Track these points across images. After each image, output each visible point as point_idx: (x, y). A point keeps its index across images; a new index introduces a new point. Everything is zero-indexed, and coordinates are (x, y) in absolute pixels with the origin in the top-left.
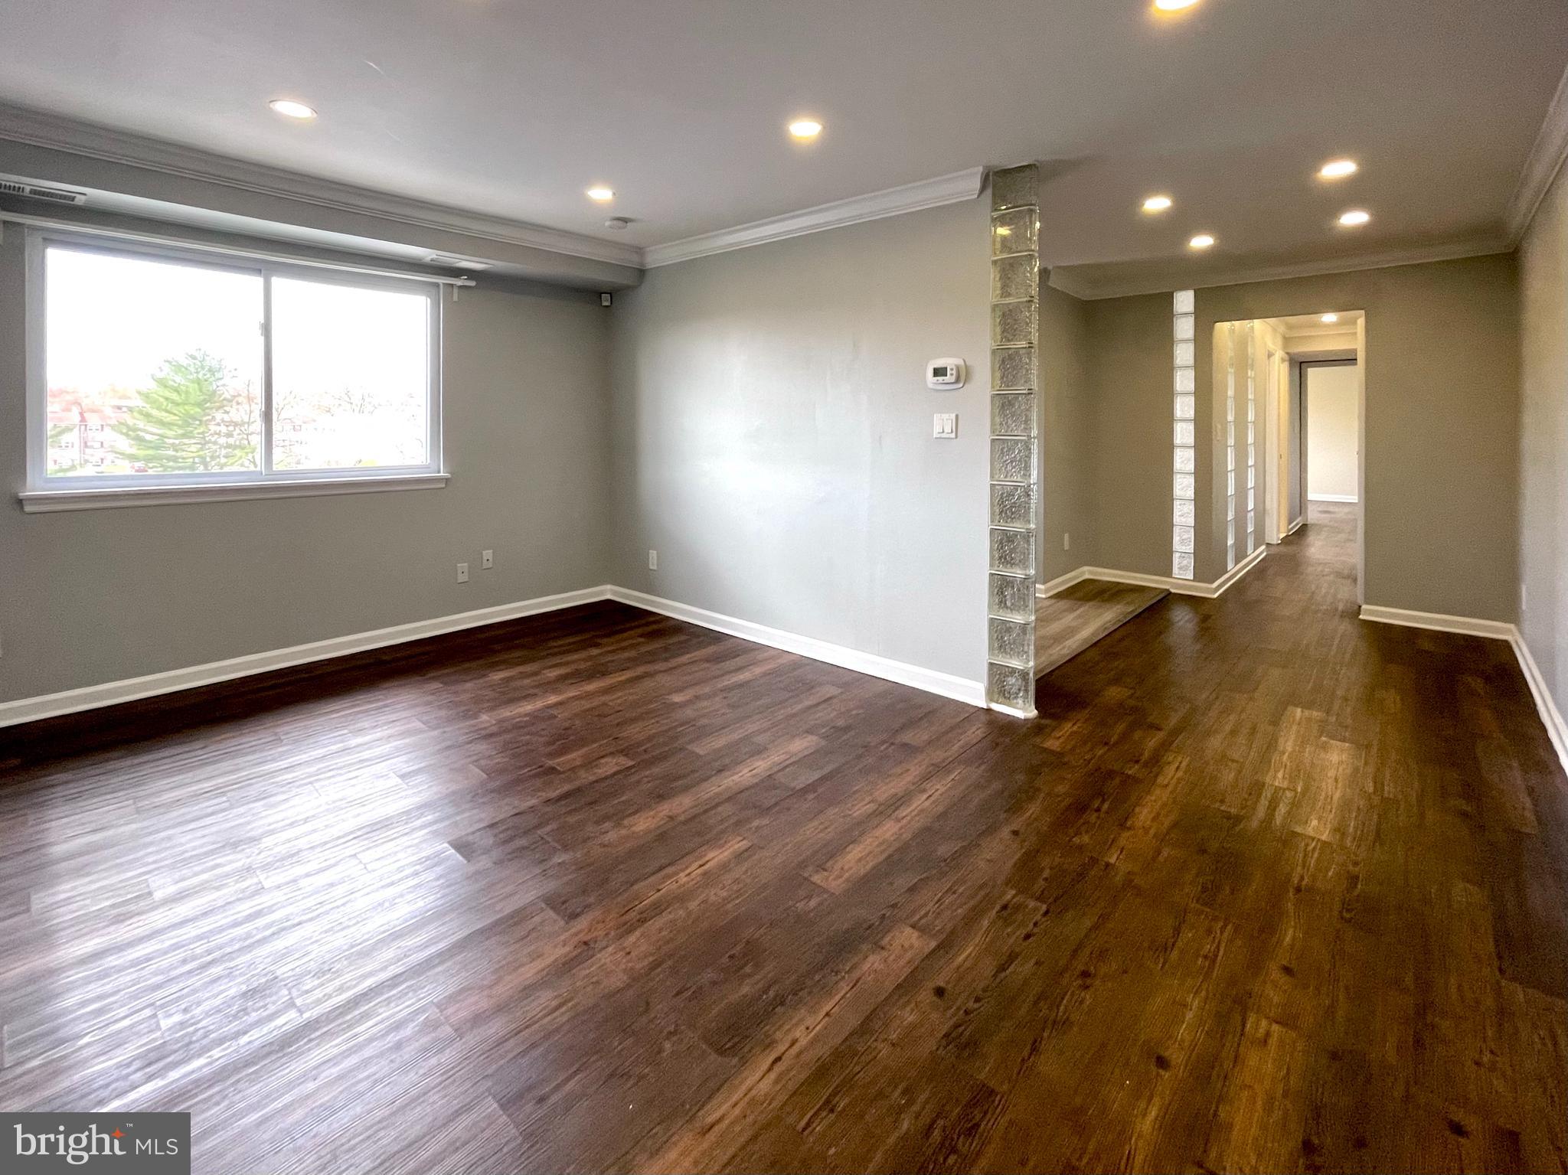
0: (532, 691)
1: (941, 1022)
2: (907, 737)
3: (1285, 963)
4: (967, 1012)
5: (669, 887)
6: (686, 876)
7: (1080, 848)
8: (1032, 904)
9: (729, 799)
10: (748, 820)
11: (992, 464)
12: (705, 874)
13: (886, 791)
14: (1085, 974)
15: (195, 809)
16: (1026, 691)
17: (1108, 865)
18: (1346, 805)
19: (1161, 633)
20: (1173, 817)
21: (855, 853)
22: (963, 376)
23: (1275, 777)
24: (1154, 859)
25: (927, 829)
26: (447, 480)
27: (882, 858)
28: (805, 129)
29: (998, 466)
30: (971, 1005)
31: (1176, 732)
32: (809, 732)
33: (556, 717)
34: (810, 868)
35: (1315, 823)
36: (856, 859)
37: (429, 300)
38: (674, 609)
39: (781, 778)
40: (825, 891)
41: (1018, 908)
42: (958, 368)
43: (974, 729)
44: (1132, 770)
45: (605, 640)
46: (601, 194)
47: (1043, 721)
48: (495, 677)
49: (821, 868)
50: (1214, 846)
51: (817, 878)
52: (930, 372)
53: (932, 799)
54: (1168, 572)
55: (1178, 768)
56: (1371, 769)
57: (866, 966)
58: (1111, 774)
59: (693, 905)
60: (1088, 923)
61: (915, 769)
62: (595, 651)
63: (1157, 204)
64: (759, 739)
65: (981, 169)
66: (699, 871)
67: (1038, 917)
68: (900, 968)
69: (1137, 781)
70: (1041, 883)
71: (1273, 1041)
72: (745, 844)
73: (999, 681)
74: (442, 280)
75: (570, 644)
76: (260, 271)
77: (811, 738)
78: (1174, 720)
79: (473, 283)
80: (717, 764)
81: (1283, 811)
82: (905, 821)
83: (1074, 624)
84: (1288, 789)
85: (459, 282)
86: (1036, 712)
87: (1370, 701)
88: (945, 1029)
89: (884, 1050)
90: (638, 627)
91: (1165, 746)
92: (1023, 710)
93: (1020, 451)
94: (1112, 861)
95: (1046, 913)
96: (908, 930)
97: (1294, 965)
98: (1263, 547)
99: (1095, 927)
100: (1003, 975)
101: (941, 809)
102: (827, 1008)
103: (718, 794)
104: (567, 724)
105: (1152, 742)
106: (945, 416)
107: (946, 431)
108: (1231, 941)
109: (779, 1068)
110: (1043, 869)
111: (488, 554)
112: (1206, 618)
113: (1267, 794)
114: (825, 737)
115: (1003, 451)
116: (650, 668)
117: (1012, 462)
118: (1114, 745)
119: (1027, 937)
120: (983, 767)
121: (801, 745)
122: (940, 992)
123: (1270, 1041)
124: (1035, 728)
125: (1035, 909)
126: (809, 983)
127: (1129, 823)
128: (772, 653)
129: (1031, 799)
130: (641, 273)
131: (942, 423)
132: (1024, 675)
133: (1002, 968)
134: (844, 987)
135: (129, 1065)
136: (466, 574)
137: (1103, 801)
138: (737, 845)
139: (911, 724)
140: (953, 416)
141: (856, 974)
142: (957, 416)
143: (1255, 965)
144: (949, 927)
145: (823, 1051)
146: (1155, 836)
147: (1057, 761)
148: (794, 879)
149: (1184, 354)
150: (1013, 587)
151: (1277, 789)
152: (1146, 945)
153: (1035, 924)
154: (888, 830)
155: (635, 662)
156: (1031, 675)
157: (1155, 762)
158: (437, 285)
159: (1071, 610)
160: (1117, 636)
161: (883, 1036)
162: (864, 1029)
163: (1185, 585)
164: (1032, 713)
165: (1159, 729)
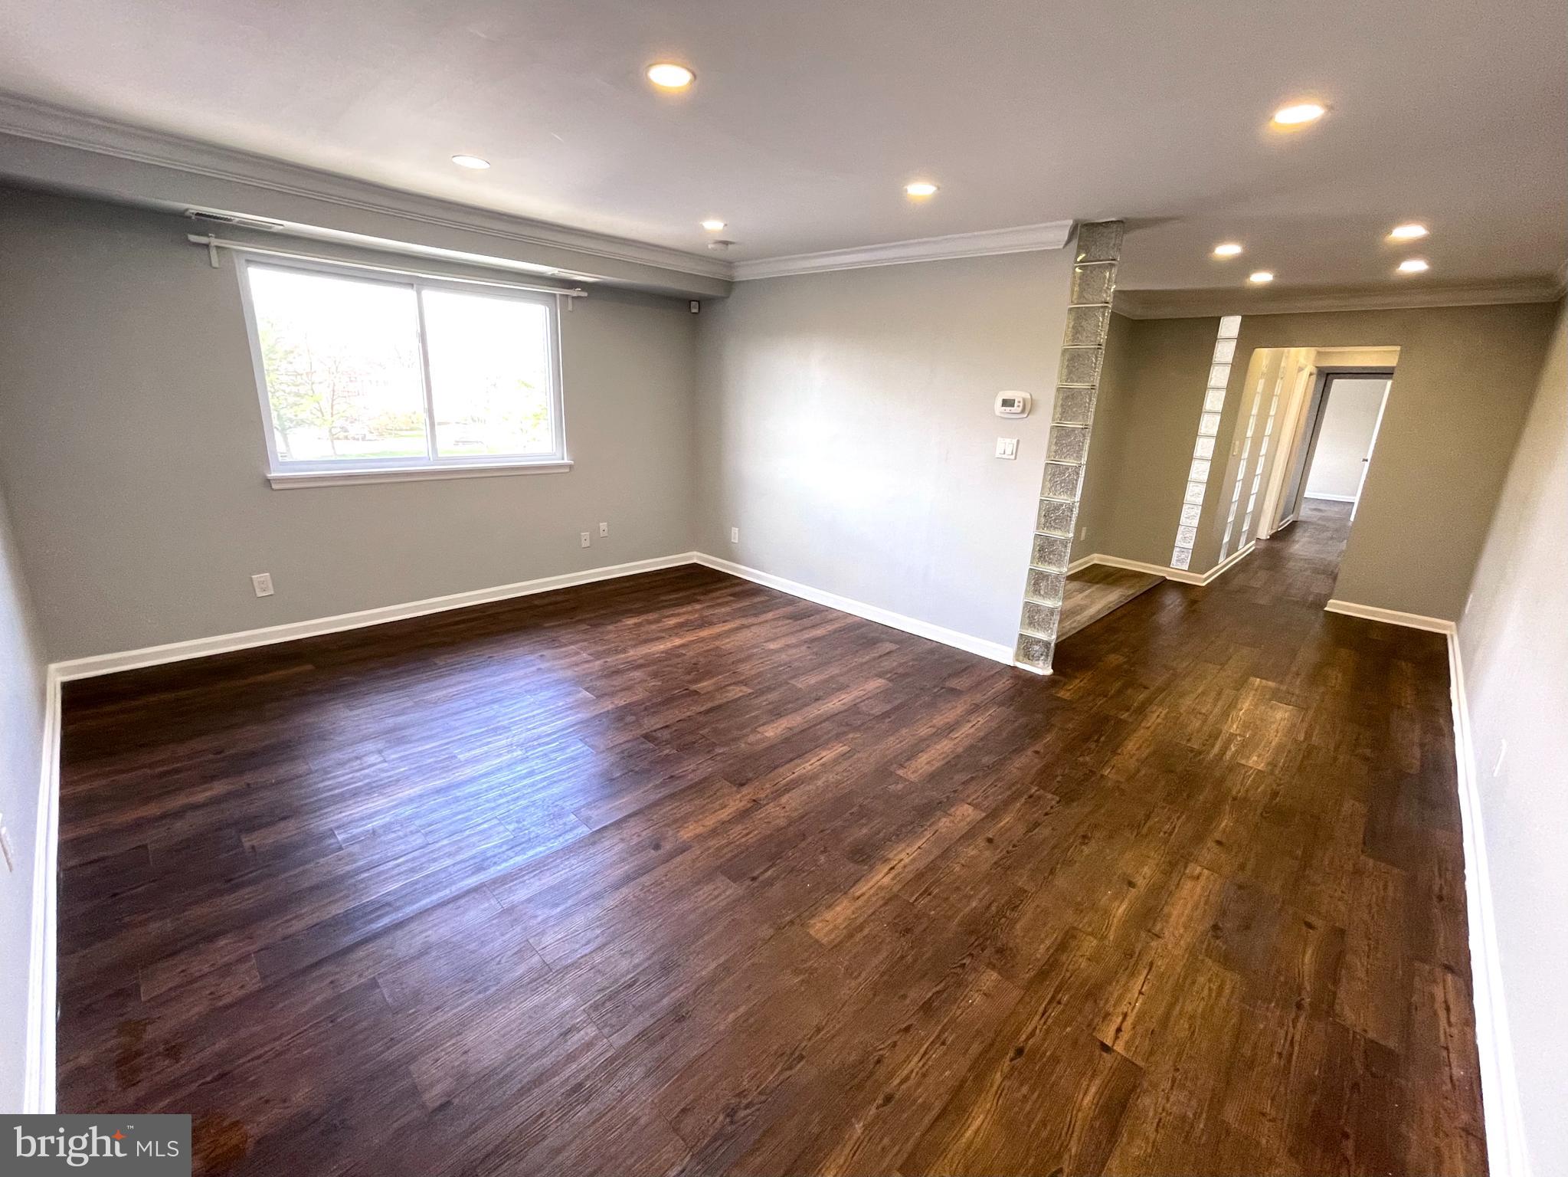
0: (659, 635)
1: (990, 856)
2: (953, 683)
3: (1217, 838)
4: (1008, 852)
5: (799, 771)
6: (808, 766)
7: (1084, 764)
8: (1050, 796)
9: (827, 719)
10: (845, 733)
11: (1043, 483)
12: (823, 765)
13: (939, 720)
14: (1084, 837)
15: (455, 705)
16: (1047, 656)
17: (1102, 776)
18: (1280, 747)
19: (1154, 614)
20: (1152, 748)
21: (924, 758)
22: (1029, 408)
23: (1231, 726)
24: (1135, 774)
25: (972, 747)
26: (570, 467)
27: (943, 762)
28: (921, 190)
29: (1048, 485)
30: (1010, 848)
31: (1160, 690)
32: (880, 675)
33: (685, 655)
34: (895, 766)
35: (1255, 758)
36: (924, 763)
37: (548, 309)
38: (751, 574)
39: (863, 707)
40: (906, 780)
41: (1039, 798)
42: (1024, 400)
43: (1004, 680)
44: (1125, 716)
45: (702, 598)
46: (714, 226)
47: (1057, 677)
48: (628, 623)
49: (902, 766)
50: (1179, 769)
51: (900, 772)
52: (999, 402)
53: (976, 727)
54: (1167, 564)
55: (1158, 716)
56: (1305, 725)
57: (941, 824)
58: (1107, 719)
59: (820, 783)
60: (1087, 810)
61: (960, 708)
62: (698, 606)
63: (1227, 250)
64: (841, 679)
65: (1070, 222)
66: (818, 763)
67: (1054, 803)
68: (964, 827)
69: (1125, 722)
70: (1055, 784)
71: (1203, 879)
72: (846, 748)
73: (1026, 647)
74: (558, 292)
75: (677, 599)
76: (412, 285)
77: (880, 680)
78: (1160, 681)
79: (585, 294)
80: (813, 695)
81: (1233, 749)
82: (957, 741)
83: (1083, 603)
84: (1239, 735)
85: (575, 293)
86: (1052, 671)
87: (1316, 676)
88: (995, 859)
89: (958, 869)
90: (726, 588)
91: (1149, 701)
92: (1043, 669)
93: (1070, 475)
94: (1106, 773)
95: (1058, 802)
96: (966, 806)
97: (1224, 840)
98: (1254, 542)
99: (1091, 812)
100: (1030, 834)
101: (982, 734)
102: (919, 843)
103: (821, 715)
104: (693, 661)
105: (1142, 697)
106: (1008, 440)
107: (1007, 452)
108: (1183, 824)
109: (894, 872)
110: (1057, 776)
111: (603, 525)
112: (1194, 602)
113: (1223, 737)
114: (890, 680)
115: (1055, 475)
116: (745, 621)
117: (1061, 483)
118: (1112, 697)
119: (1046, 814)
120: (1012, 708)
121: (875, 684)
122: (990, 841)
123: (1201, 878)
124: (1051, 682)
125: (1053, 799)
126: (904, 830)
127: (1119, 751)
128: (840, 614)
129: (1048, 731)
130: (729, 285)
131: (1005, 445)
132: (1047, 644)
133: (1030, 831)
134: (928, 834)
135: (501, 847)
136: (588, 540)
137: (1101, 735)
138: (841, 749)
139: (957, 674)
140: (1015, 441)
141: (935, 828)
142: (1018, 441)
143: (1199, 838)
144: (994, 806)
145: (921, 865)
146: (1137, 760)
147: (1067, 706)
148: (884, 772)
149: (1219, 377)
150: (1048, 580)
151: (1232, 734)
152: (1126, 824)
153: (1052, 807)
154: (945, 746)
155: (732, 616)
156: (1053, 645)
157: (1142, 710)
158: (554, 295)
159: (1081, 591)
160: (1119, 614)
161: (957, 861)
162: (944, 855)
163: (1181, 574)
164: (1048, 671)
165: (1146, 688)
